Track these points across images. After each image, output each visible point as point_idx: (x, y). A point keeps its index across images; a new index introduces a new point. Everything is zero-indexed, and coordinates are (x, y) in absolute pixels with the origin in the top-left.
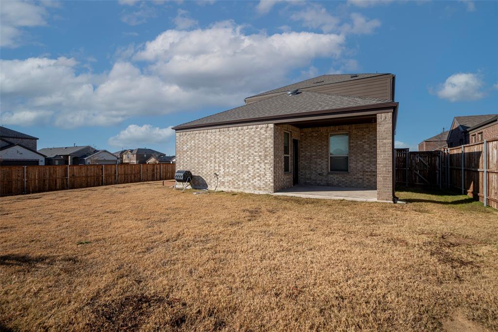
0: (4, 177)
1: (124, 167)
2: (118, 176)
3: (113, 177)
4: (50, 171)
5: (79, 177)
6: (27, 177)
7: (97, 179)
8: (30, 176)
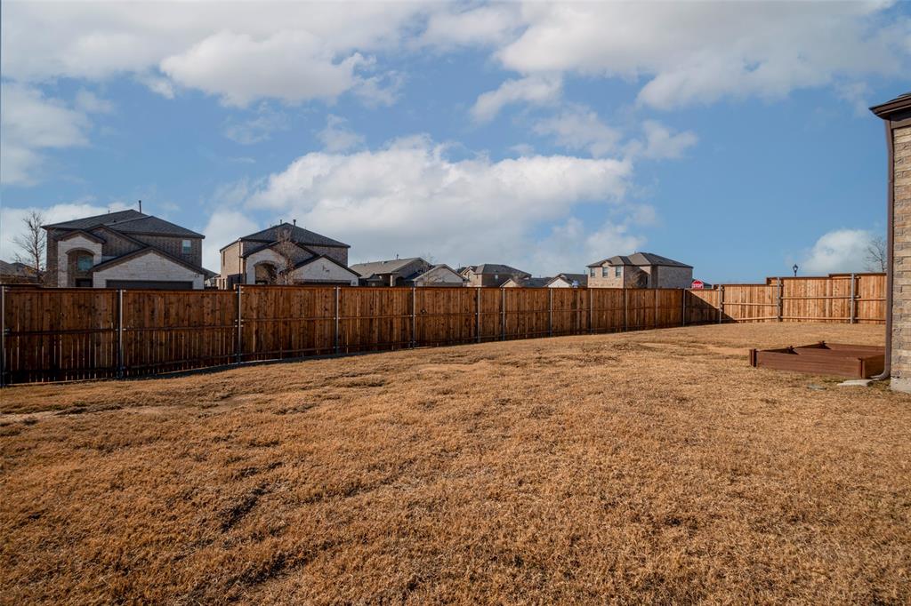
0: (301, 310)
1: (518, 294)
2: (506, 315)
3: (497, 318)
4: (381, 301)
5: (432, 315)
6: (342, 311)
7: (467, 320)
8: (346, 310)
